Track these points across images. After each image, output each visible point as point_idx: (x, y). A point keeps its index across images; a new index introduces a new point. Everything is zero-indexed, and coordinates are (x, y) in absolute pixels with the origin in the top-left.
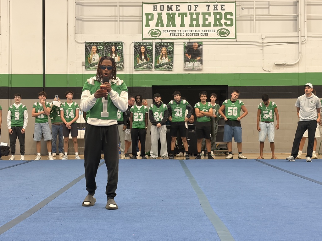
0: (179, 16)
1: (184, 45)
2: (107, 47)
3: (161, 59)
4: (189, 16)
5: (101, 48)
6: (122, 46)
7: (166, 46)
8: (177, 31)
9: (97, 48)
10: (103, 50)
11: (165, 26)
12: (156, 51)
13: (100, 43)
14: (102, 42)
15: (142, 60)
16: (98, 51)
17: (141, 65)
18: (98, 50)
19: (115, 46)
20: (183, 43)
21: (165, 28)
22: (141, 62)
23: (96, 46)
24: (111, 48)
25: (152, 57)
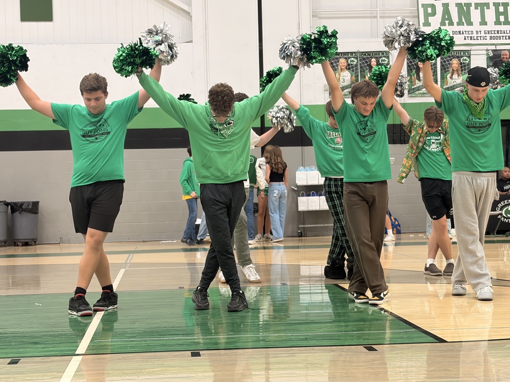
0: (476, 8)
1: (487, 54)
2: (364, 59)
3: (451, 78)
4: (492, 8)
5: (353, 61)
6: (388, 58)
7: (458, 57)
8: (475, 33)
9: (348, 61)
10: (356, 65)
11: (455, 24)
12: (442, 65)
13: (352, 53)
14: (355, 53)
15: (419, 80)
16: (349, 67)
17: (418, 89)
18: (349, 65)
19: (376, 58)
20: (485, 52)
21: (456, 28)
22: (418, 84)
23: (346, 58)
24: (370, 61)
25: (437, 74)
